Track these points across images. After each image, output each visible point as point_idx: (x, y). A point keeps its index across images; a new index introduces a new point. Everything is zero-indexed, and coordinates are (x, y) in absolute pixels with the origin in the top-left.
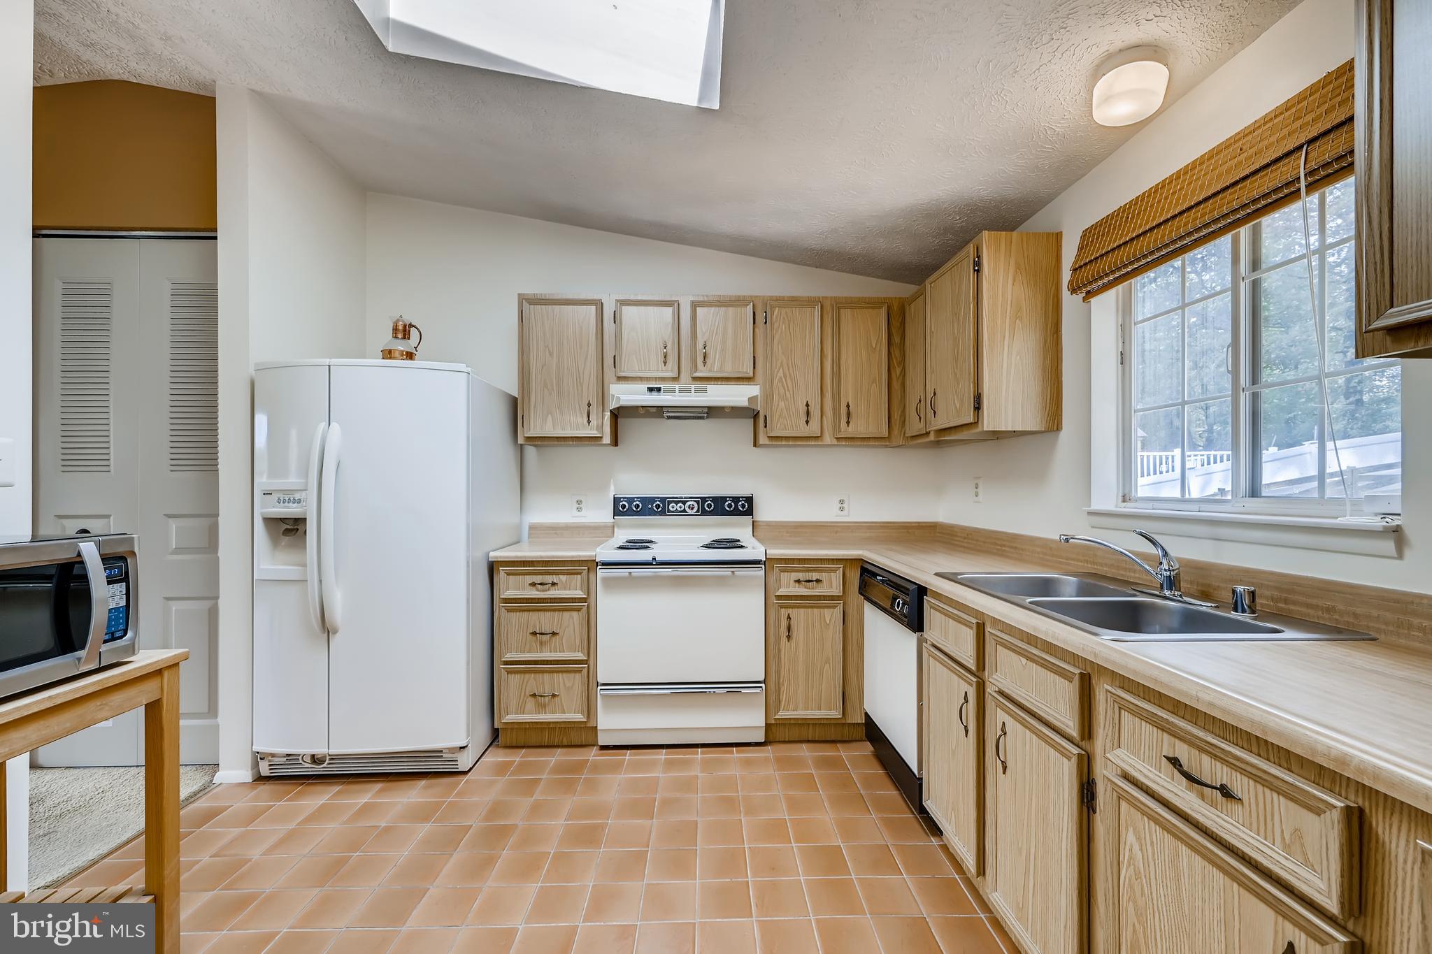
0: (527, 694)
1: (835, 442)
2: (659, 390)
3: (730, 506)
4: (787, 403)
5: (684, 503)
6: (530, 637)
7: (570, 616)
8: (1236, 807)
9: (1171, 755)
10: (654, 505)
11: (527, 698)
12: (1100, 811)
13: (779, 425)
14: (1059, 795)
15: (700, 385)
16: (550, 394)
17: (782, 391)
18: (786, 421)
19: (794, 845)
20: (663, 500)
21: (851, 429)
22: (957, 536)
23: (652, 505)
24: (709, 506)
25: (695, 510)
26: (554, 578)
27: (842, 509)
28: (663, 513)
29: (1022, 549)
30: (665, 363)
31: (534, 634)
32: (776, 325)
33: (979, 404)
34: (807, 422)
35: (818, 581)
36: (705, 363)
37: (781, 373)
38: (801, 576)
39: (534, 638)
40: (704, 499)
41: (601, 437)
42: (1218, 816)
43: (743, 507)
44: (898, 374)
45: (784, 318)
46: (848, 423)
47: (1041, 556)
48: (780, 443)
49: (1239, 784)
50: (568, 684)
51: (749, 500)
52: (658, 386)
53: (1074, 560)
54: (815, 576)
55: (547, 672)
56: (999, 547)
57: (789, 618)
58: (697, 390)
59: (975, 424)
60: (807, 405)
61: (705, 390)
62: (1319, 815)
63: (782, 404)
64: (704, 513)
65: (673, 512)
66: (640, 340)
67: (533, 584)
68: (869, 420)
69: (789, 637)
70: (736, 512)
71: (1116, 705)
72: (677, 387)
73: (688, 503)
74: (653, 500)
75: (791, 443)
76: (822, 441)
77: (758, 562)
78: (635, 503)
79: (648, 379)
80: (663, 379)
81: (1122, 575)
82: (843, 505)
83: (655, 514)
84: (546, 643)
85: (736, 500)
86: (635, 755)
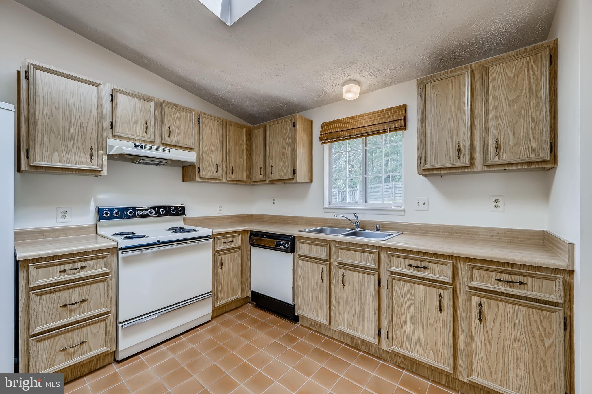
0: (57, 350)
1: (227, 182)
2: (141, 147)
3: (174, 211)
4: (208, 163)
5: (147, 210)
6: (60, 309)
7: (97, 286)
8: (427, 270)
9: (409, 264)
10: (128, 212)
11: (57, 353)
12: (383, 285)
13: (205, 172)
14: (369, 286)
15: (165, 148)
16: (57, 138)
17: (206, 157)
18: (208, 171)
19: (261, 350)
20: (134, 209)
21: (233, 176)
22: (265, 219)
23: (127, 212)
24: (162, 211)
25: (153, 214)
26: (84, 264)
27: (220, 210)
28: (135, 216)
29: (297, 221)
30: (146, 132)
31: (65, 306)
32: (204, 126)
33: (295, 172)
34: (217, 172)
35: (232, 241)
36: (169, 137)
37: (206, 149)
38: (226, 240)
39: (65, 309)
40: (159, 208)
41: (100, 171)
42: (423, 274)
43: (180, 211)
44: (248, 156)
45: (207, 123)
46: (232, 174)
47: (306, 223)
48: (205, 181)
49: (428, 265)
50: (94, 331)
51: (183, 207)
52: (141, 145)
53: (319, 223)
54: (231, 239)
55: (76, 329)
56: (286, 221)
57: (221, 260)
58: (164, 150)
59: (293, 179)
60: (217, 165)
61: (169, 151)
62: (447, 265)
63: (206, 163)
64: (160, 215)
65: (140, 215)
66: (130, 117)
67: (64, 271)
68: (239, 174)
69: (221, 268)
70: (177, 214)
71: (391, 256)
72: (153, 147)
73: (149, 211)
74: (127, 209)
75: (209, 181)
76: (222, 181)
77: (210, 236)
78: (115, 211)
79: (135, 140)
80: (144, 141)
81: (337, 226)
82: (221, 209)
83: (129, 217)
84: (75, 310)
85: (176, 208)
86: (146, 355)
